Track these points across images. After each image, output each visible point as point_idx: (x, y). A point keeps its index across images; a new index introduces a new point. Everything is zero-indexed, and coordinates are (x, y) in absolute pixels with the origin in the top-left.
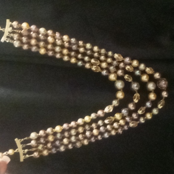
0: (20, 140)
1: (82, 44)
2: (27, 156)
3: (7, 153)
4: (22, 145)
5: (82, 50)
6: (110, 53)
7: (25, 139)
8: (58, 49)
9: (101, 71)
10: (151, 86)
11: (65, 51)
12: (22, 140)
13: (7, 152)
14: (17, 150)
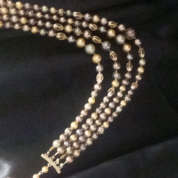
0: (46, 154)
1: (37, 7)
2: (62, 165)
3: (41, 173)
4: (50, 158)
5: (39, 15)
6: (68, 12)
7: (49, 151)
8: (14, 19)
9: (67, 38)
10: (120, 39)
11: (23, 20)
12: (48, 153)
13: (41, 171)
14: (48, 165)
